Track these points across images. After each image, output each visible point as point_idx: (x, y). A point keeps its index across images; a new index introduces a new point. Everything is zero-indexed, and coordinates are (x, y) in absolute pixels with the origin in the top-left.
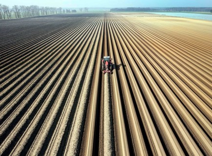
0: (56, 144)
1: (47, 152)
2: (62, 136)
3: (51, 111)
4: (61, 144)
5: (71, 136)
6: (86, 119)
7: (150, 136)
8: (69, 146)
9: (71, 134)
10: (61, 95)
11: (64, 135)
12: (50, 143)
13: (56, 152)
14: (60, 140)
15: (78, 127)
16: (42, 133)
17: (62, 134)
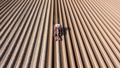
0: (37, 50)
1: (34, 53)
2: (39, 47)
3: (33, 34)
4: (39, 50)
5: (43, 46)
6: (49, 38)
7: (75, 47)
8: (42, 51)
9: (43, 45)
10: (36, 25)
11: (40, 46)
12: (35, 50)
13: (38, 54)
14: (39, 49)
15: (46, 42)
16: (31, 45)
17: (39, 46)
